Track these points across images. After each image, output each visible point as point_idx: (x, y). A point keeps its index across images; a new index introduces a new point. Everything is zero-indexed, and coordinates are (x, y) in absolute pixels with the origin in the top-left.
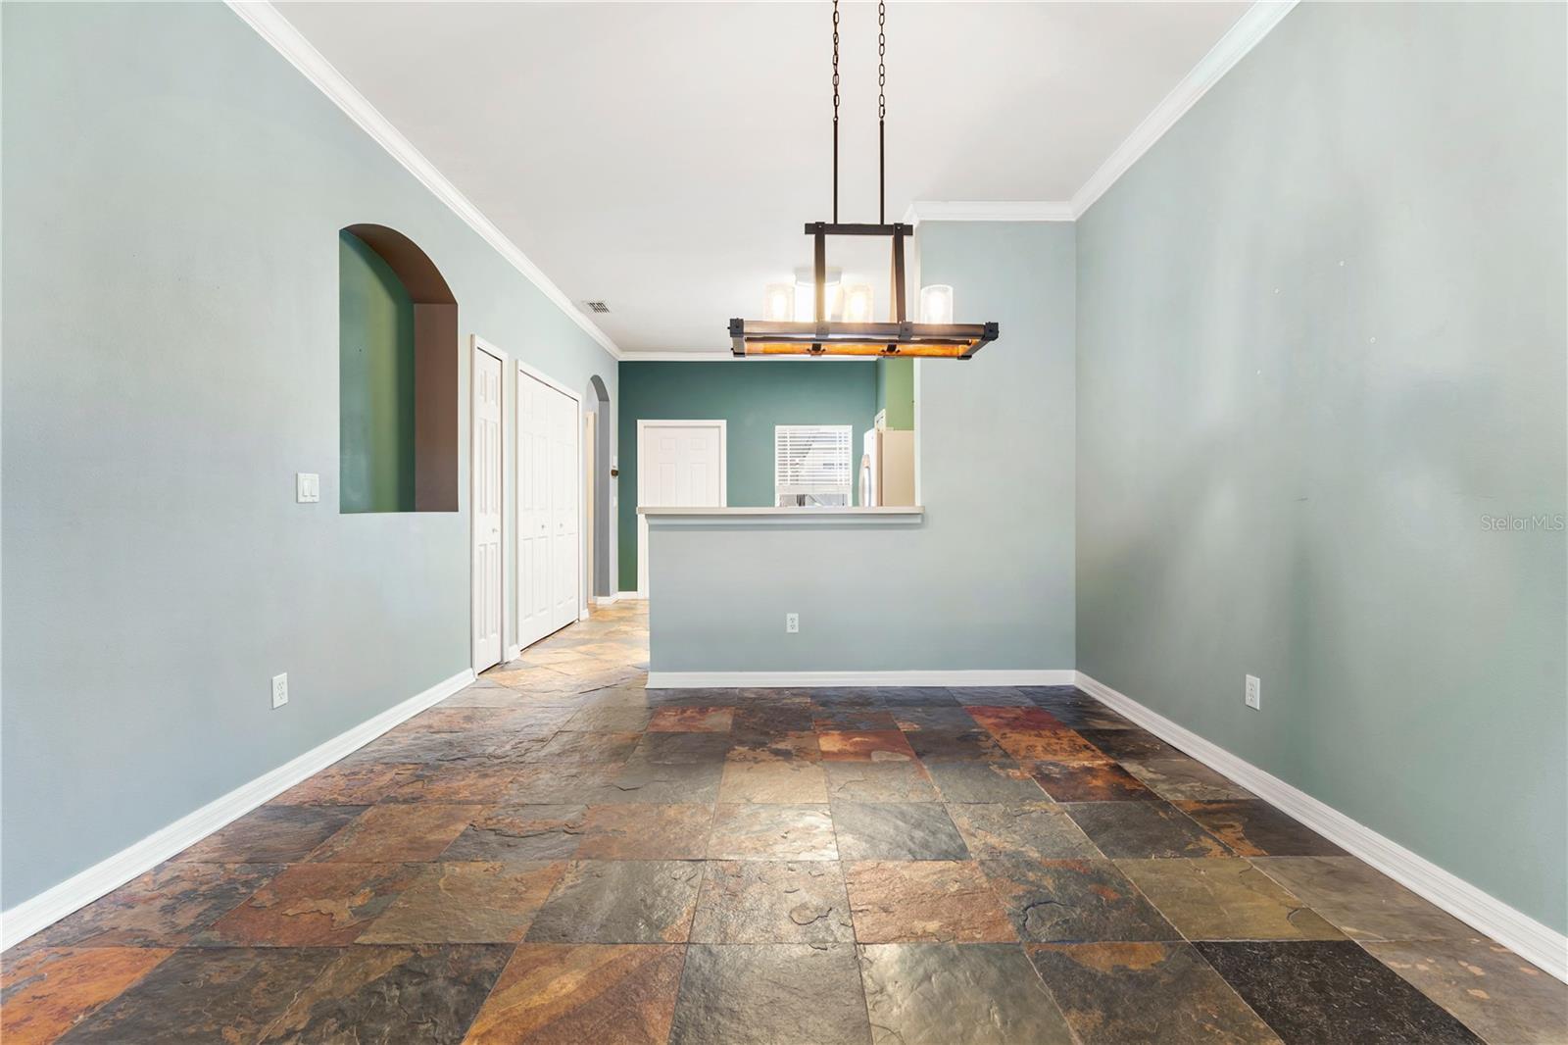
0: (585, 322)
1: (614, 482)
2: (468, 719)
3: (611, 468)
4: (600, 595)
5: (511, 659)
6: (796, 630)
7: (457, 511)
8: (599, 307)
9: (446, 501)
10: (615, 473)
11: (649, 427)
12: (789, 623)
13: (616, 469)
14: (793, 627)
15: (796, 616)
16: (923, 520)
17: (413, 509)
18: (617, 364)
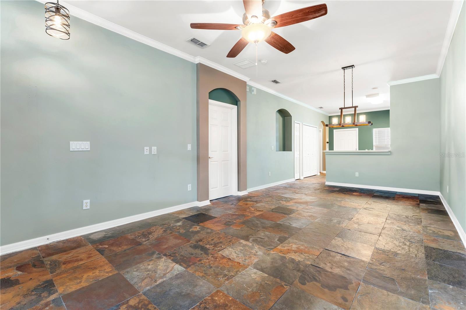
0: (319, 111)
1: (327, 145)
2: (293, 184)
3: (327, 141)
4: (324, 171)
5: (302, 179)
6: (358, 176)
7: (292, 151)
8: (321, 108)
9: (290, 150)
10: (328, 143)
11: (337, 131)
12: (356, 174)
13: (328, 141)
14: (357, 175)
15: (358, 173)
16: (391, 153)
17: (285, 151)
18: (328, 117)
